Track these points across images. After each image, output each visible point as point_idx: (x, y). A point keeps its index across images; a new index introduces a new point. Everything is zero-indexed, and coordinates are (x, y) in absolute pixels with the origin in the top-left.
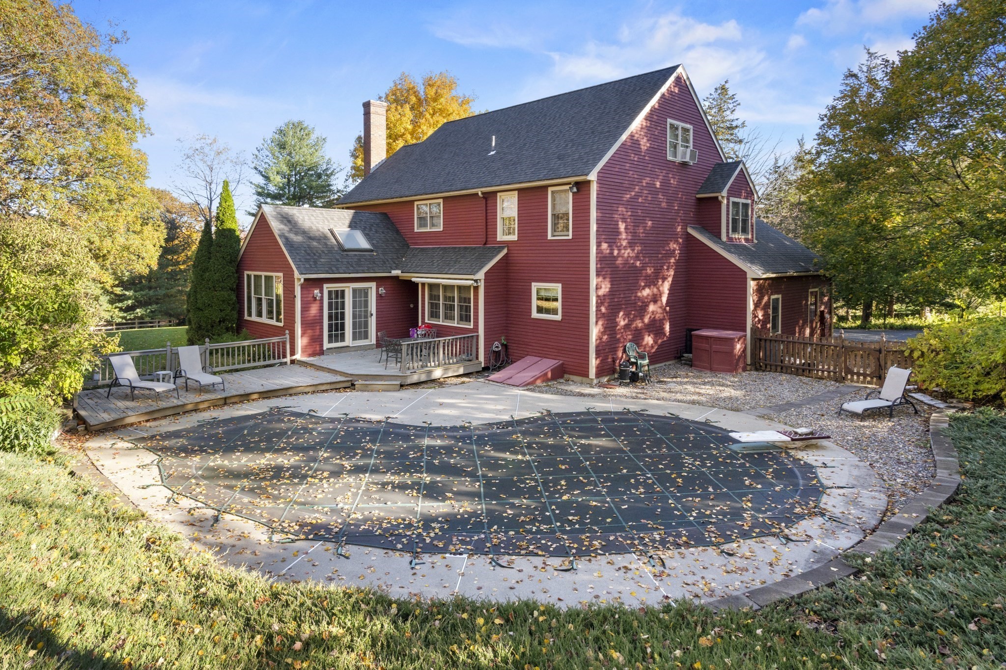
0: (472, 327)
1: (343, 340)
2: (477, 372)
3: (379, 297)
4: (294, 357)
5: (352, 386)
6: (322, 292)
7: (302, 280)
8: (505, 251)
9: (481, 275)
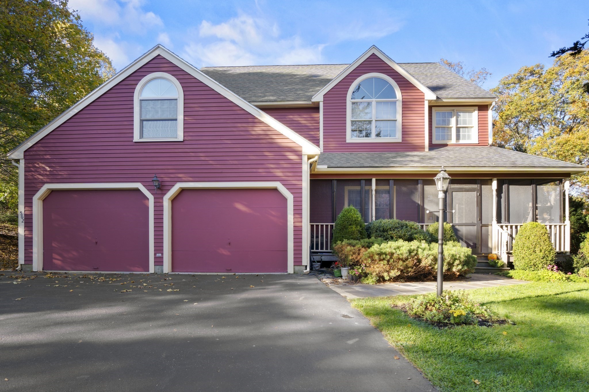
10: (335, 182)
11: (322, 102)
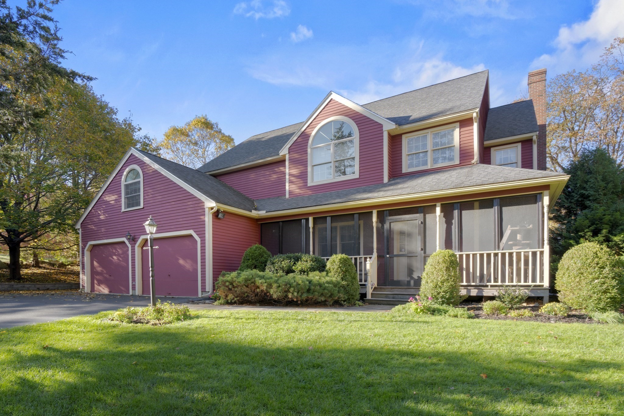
10: (281, 223)
11: (288, 155)
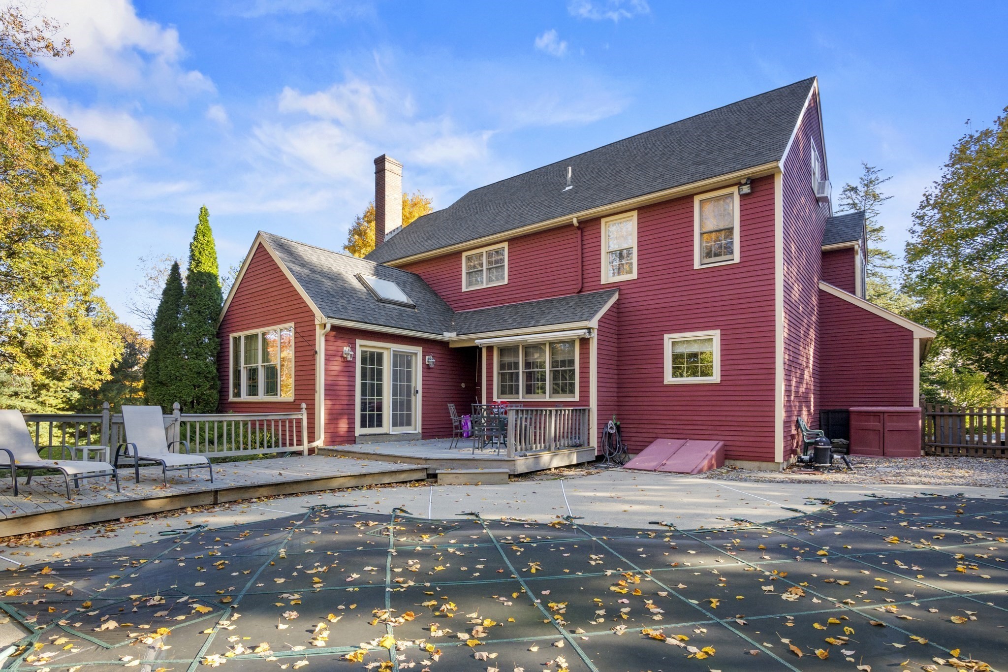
0: (577, 398)
1: (380, 424)
2: (589, 463)
3: (426, 368)
4: (314, 444)
5: (433, 477)
6: (353, 349)
7: (328, 327)
8: (616, 297)
9: (594, 323)
